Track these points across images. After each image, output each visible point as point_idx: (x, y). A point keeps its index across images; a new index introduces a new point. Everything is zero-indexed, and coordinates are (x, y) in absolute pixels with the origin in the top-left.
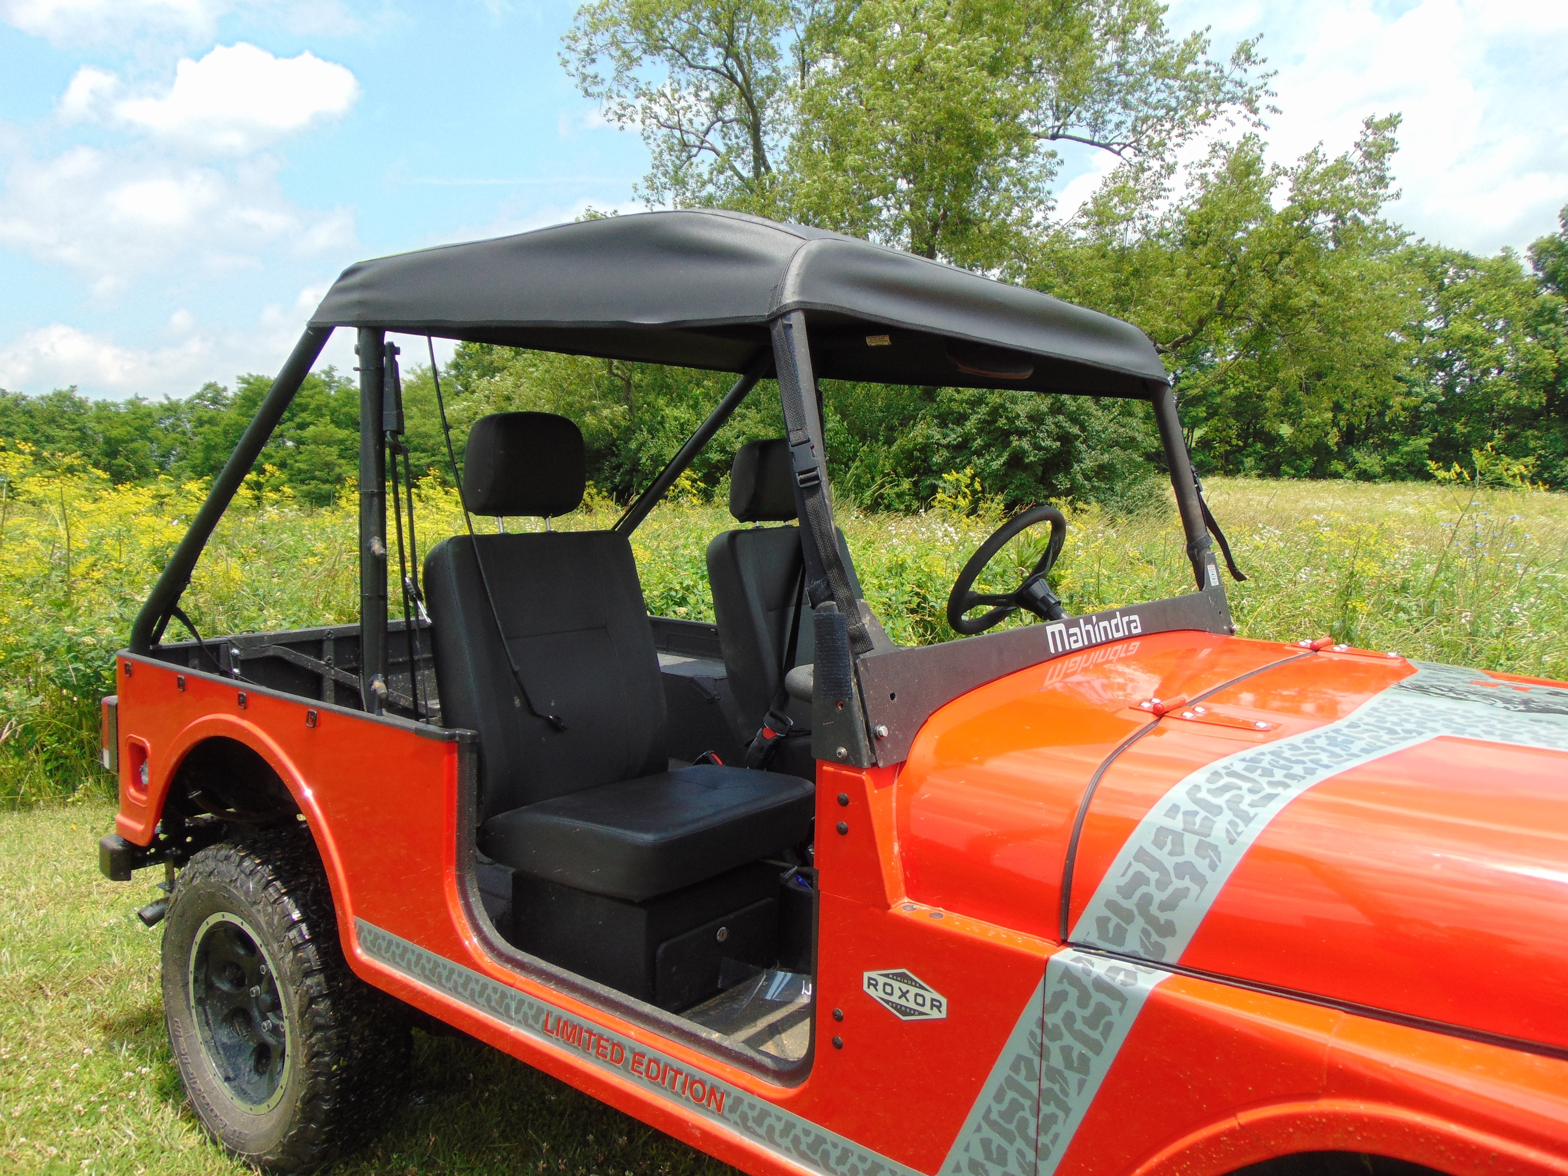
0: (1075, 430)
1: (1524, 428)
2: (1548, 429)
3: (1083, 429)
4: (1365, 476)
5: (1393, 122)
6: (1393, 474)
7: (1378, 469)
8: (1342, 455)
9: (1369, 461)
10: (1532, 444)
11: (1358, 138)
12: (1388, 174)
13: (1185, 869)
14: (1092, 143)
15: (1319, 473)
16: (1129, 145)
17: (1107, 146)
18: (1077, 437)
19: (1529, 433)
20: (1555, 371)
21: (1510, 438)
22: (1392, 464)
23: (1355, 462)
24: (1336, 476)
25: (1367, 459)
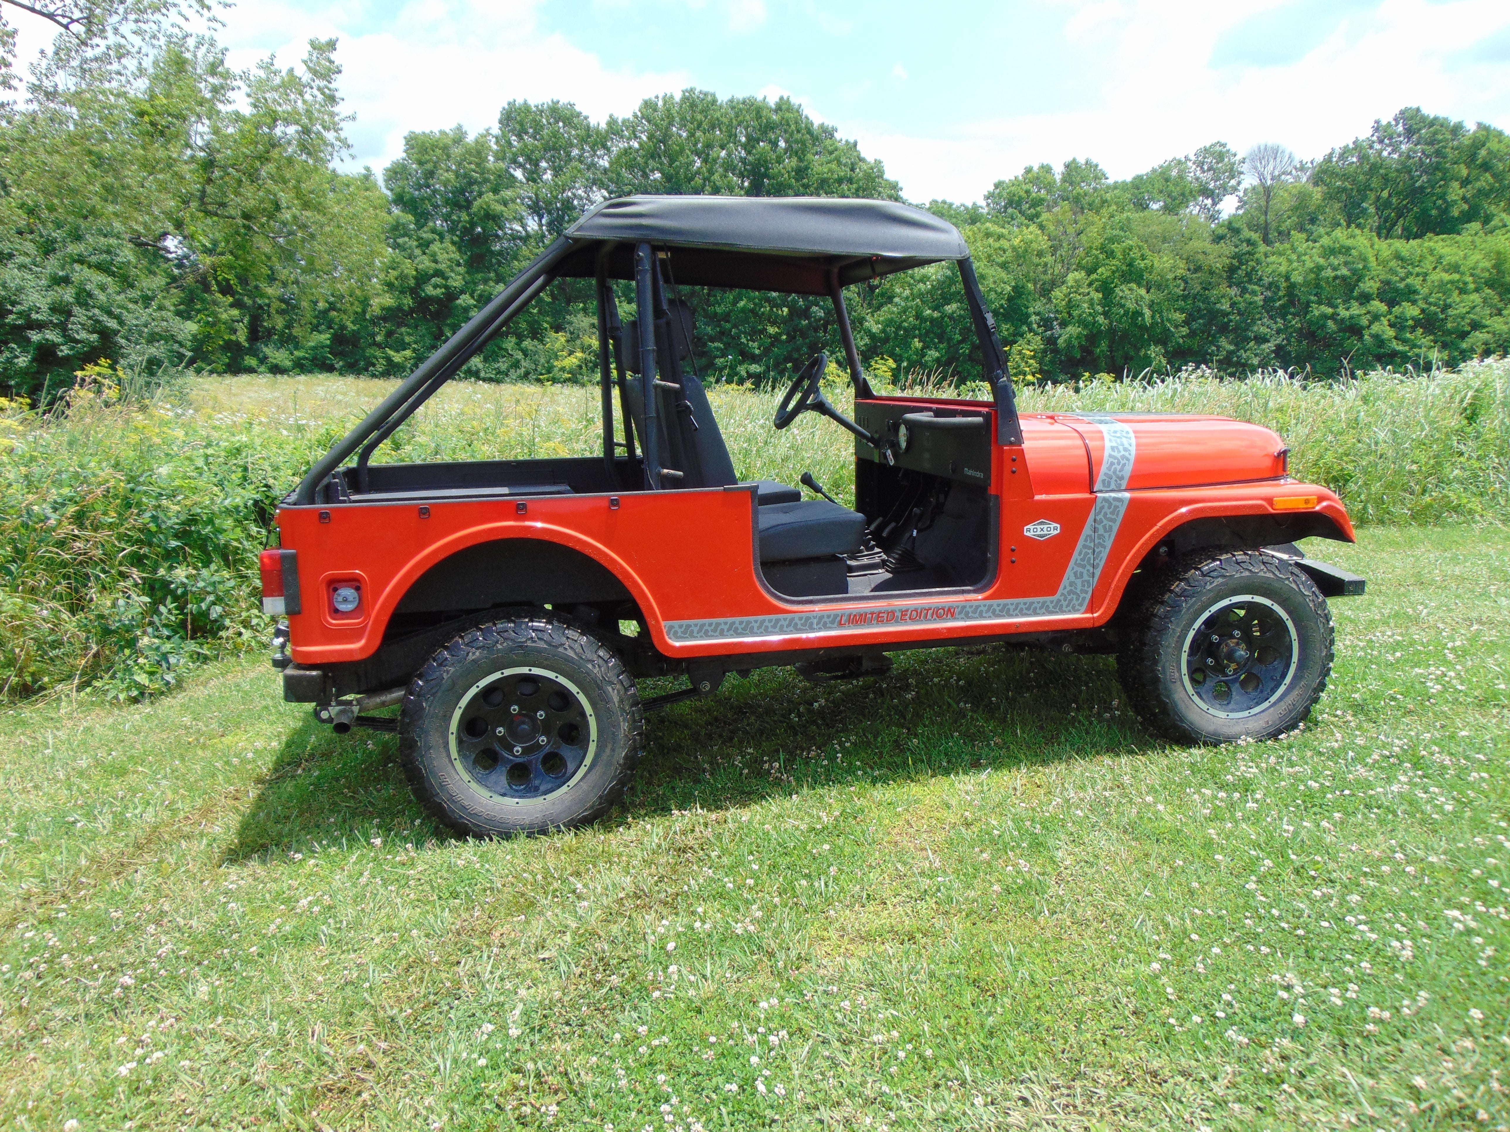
0: (113, 324)
1: (399, 325)
2: (416, 327)
3: (121, 323)
4: (276, 370)
5: (332, 45)
6: (301, 367)
7: (288, 364)
8: (253, 352)
9: (280, 356)
10: (407, 339)
11: (306, 57)
12: (338, 95)
13: (1123, 457)
14: (33, 10)
15: (235, 368)
16: (77, 21)
17: (51, 16)
18: (116, 332)
19: (403, 329)
20: (415, 278)
21: (389, 334)
22: (299, 359)
23: (266, 358)
24: (251, 370)
25: (277, 354)
